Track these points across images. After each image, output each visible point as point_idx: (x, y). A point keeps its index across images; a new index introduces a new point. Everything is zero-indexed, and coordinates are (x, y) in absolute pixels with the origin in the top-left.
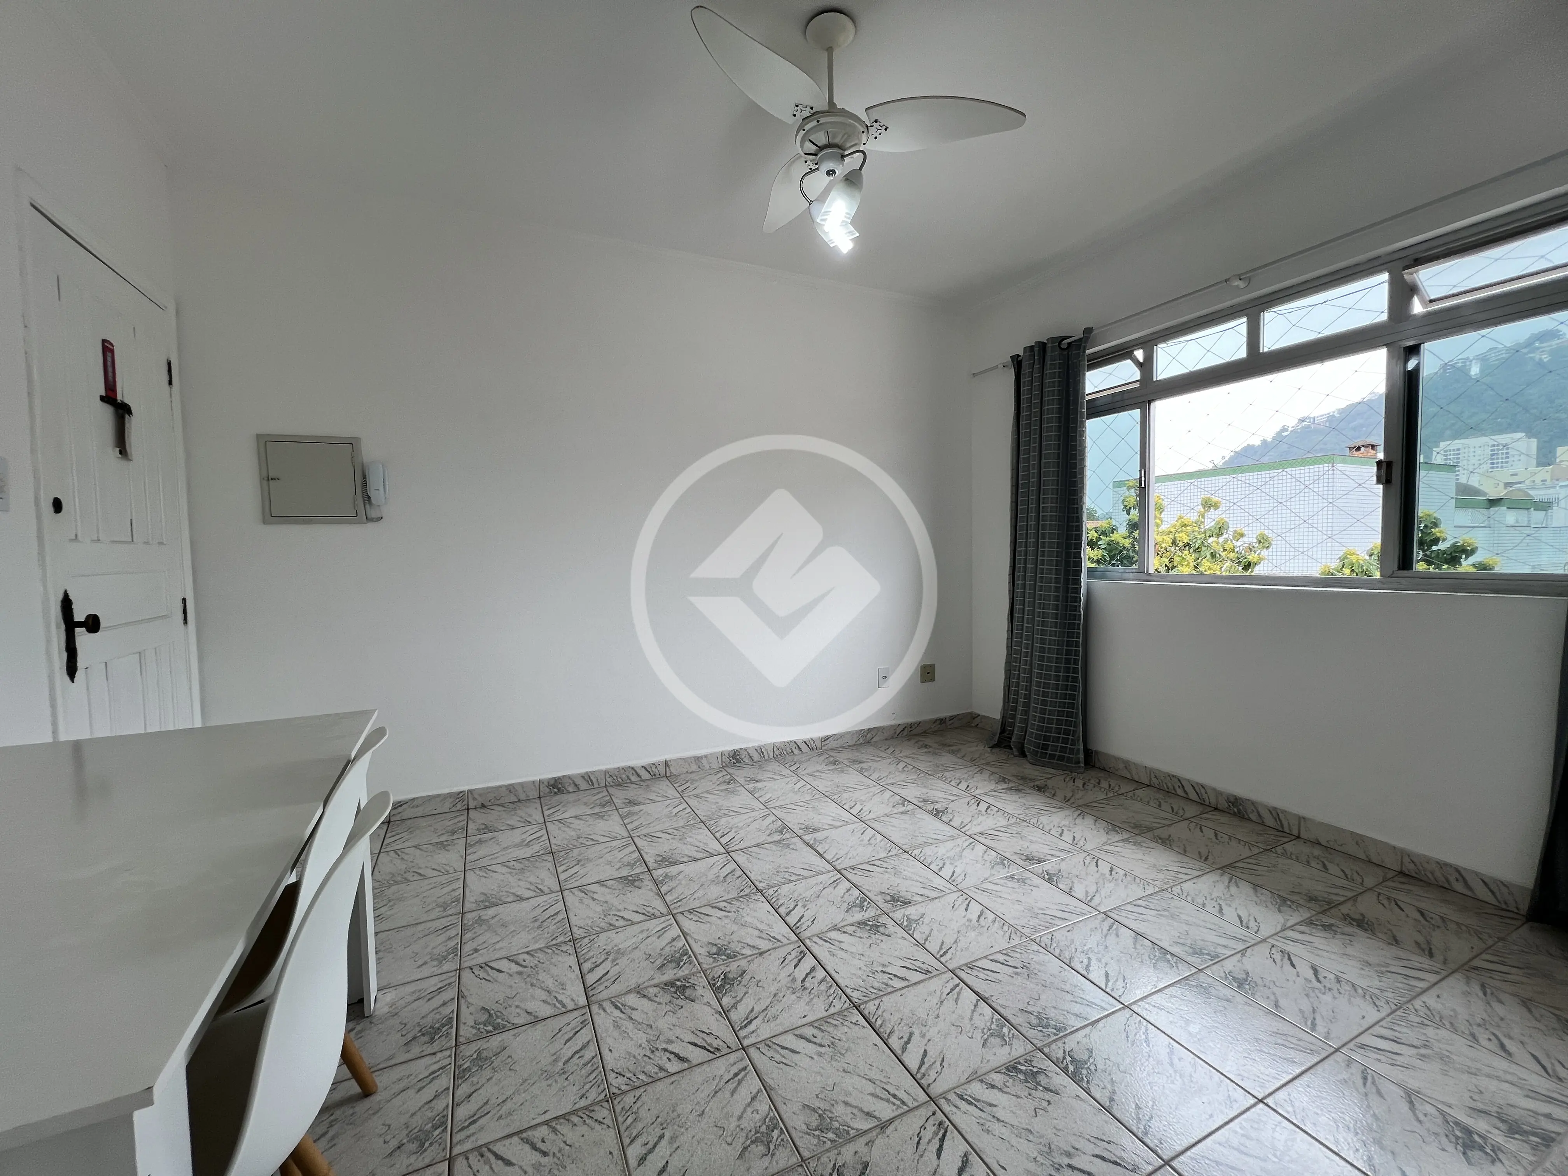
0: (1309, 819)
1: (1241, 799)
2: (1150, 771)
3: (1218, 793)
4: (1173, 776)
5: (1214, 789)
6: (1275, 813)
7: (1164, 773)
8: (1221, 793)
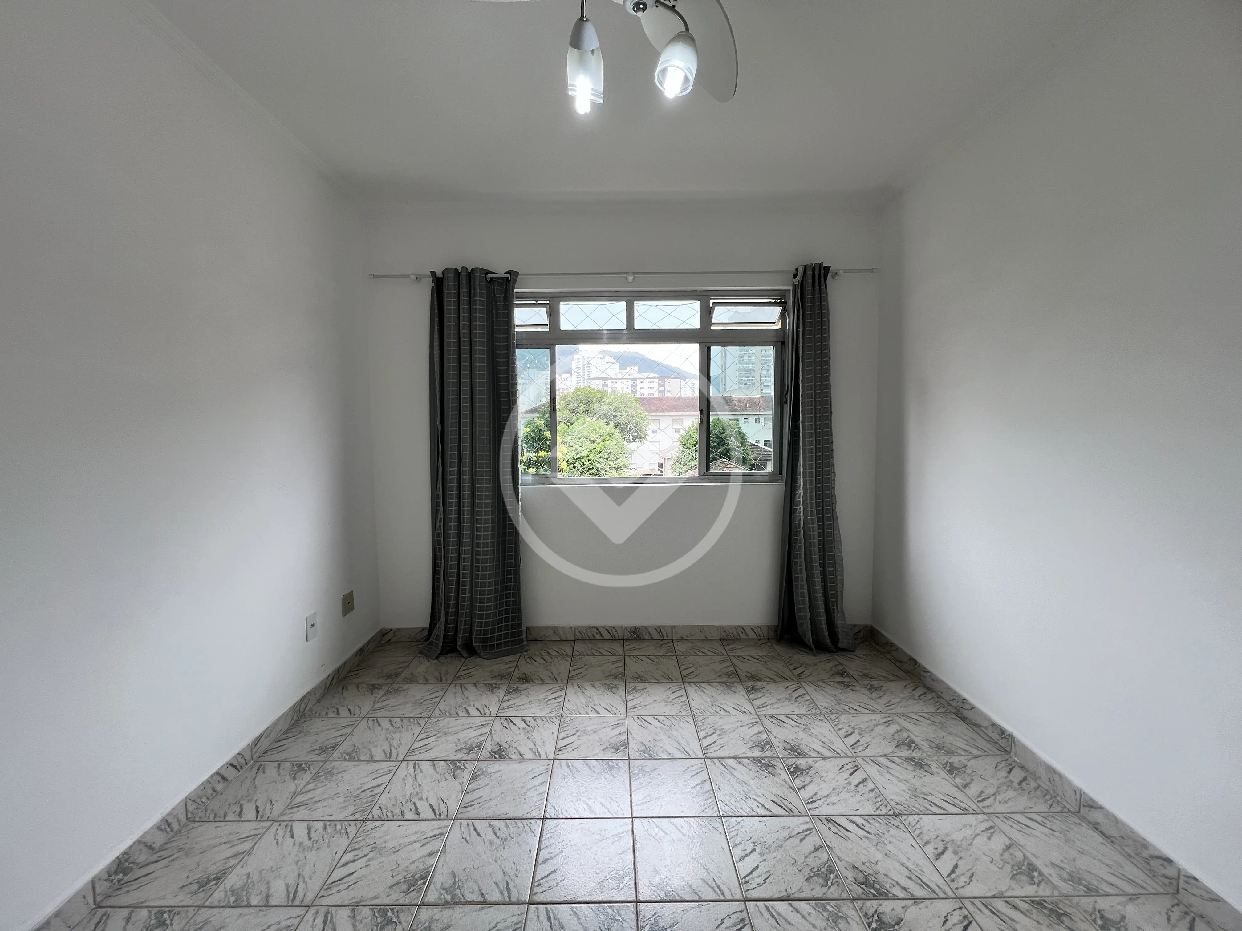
0: (677, 626)
1: (638, 627)
2: (573, 629)
3: (623, 628)
4: (592, 627)
5: (622, 627)
6: (659, 629)
7: (586, 627)
8: (626, 628)
